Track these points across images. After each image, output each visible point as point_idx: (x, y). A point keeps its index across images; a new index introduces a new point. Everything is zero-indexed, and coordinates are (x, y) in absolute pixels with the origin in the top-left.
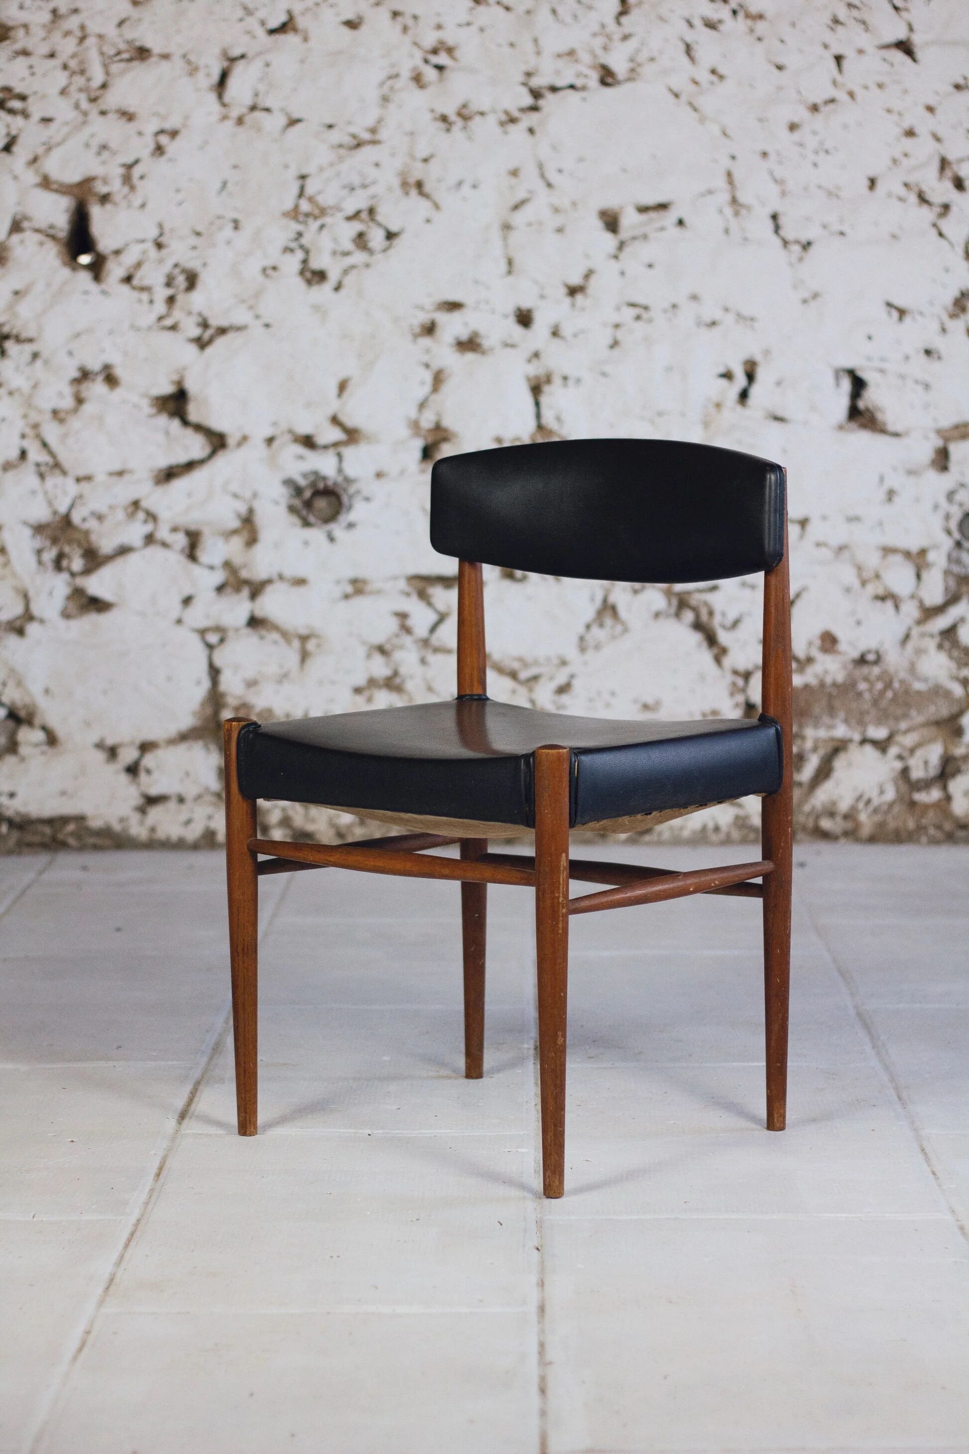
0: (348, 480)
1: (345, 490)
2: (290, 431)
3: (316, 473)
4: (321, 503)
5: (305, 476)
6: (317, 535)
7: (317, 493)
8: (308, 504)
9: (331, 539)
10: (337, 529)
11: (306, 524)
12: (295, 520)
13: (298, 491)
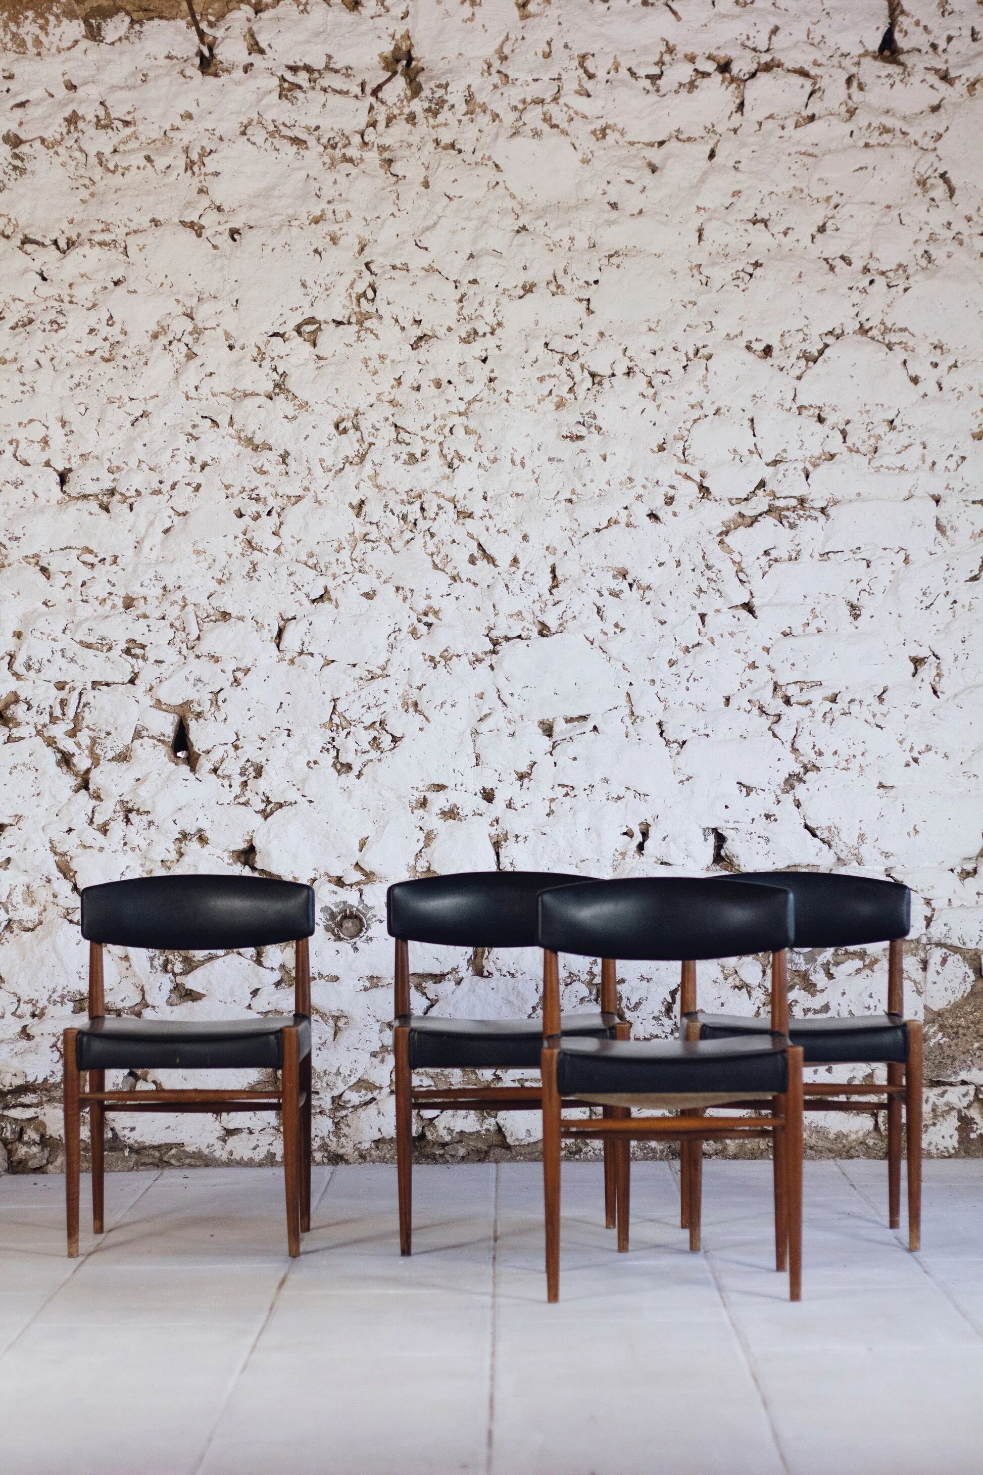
0: (367, 907)
1: (365, 916)
2: (326, 874)
3: (345, 903)
4: (348, 924)
5: (337, 905)
6: (345, 946)
7: (345, 917)
8: (340, 925)
9: (356, 949)
10: (360, 944)
11: (339, 939)
12: (330, 935)
13: (333, 916)
